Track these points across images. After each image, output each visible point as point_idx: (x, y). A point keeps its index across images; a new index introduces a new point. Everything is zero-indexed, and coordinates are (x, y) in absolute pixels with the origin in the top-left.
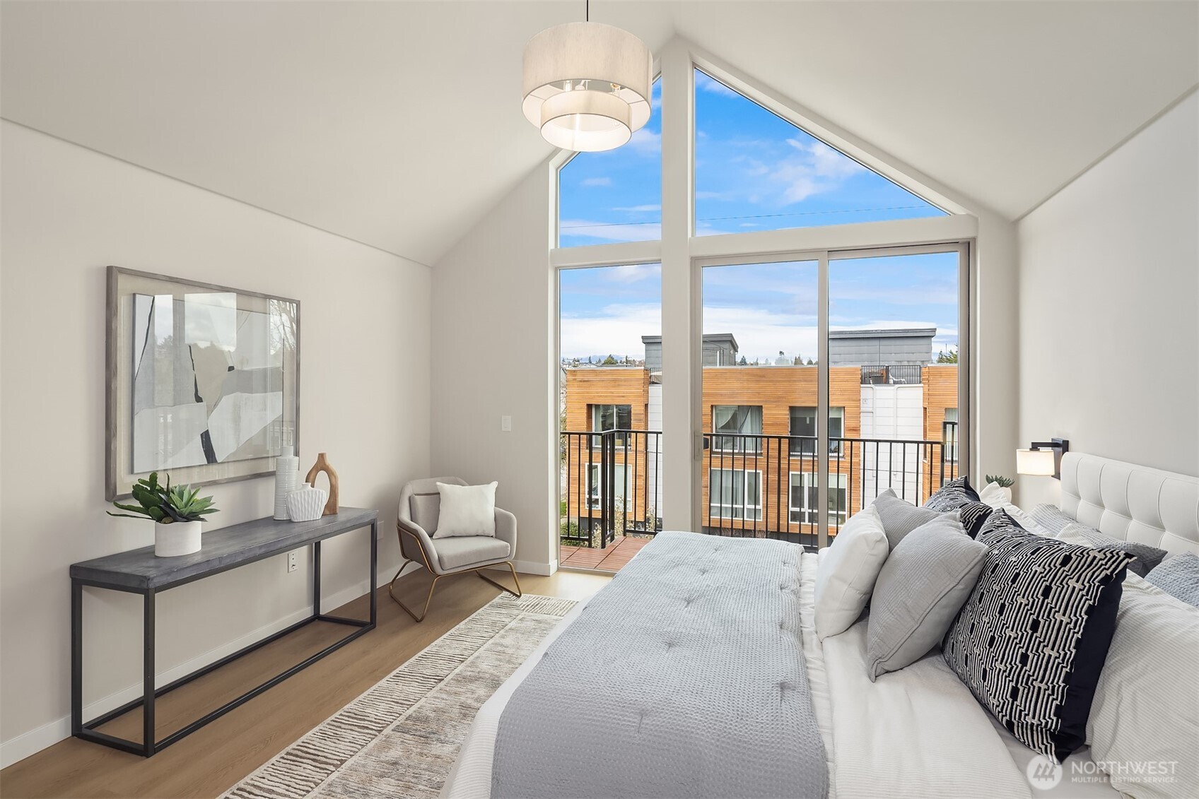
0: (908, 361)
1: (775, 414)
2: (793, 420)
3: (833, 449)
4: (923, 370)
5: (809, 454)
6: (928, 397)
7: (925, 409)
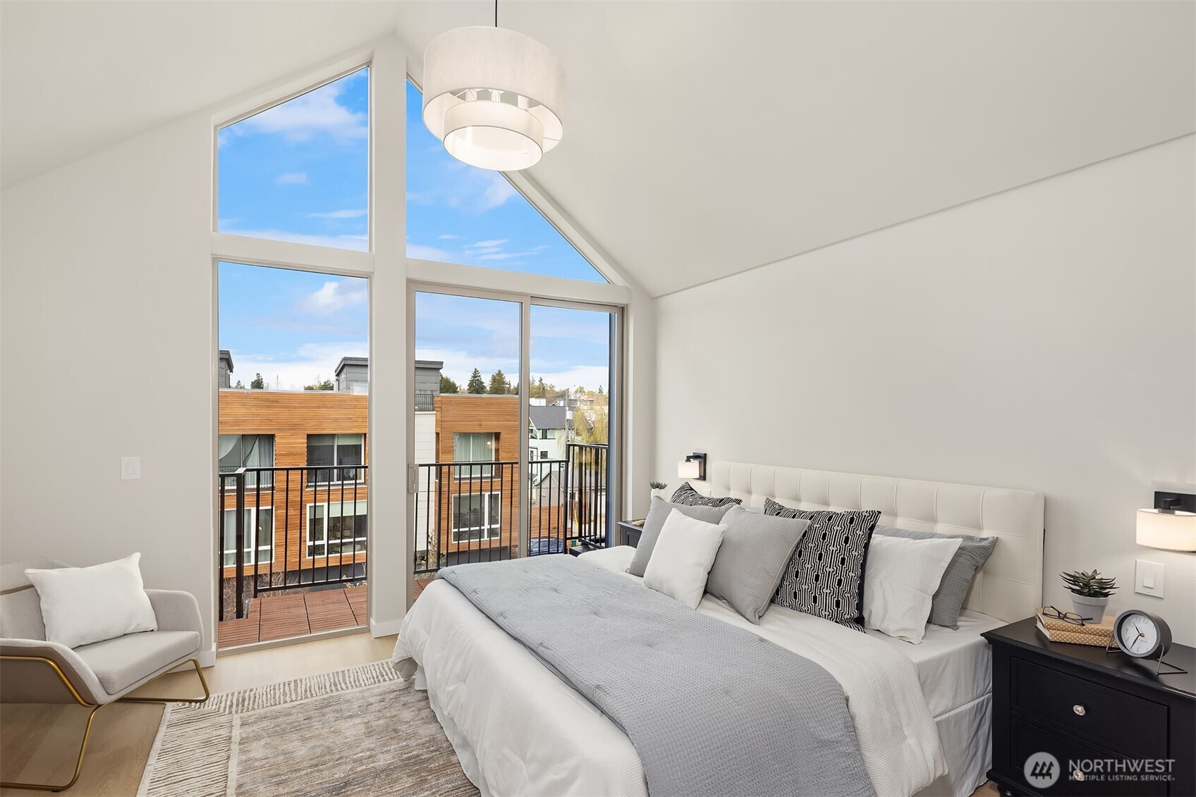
0: (420, 390)
1: (289, 443)
2: (311, 450)
3: (351, 476)
4: (436, 399)
5: (324, 483)
6: (439, 423)
7: (437, 434)
